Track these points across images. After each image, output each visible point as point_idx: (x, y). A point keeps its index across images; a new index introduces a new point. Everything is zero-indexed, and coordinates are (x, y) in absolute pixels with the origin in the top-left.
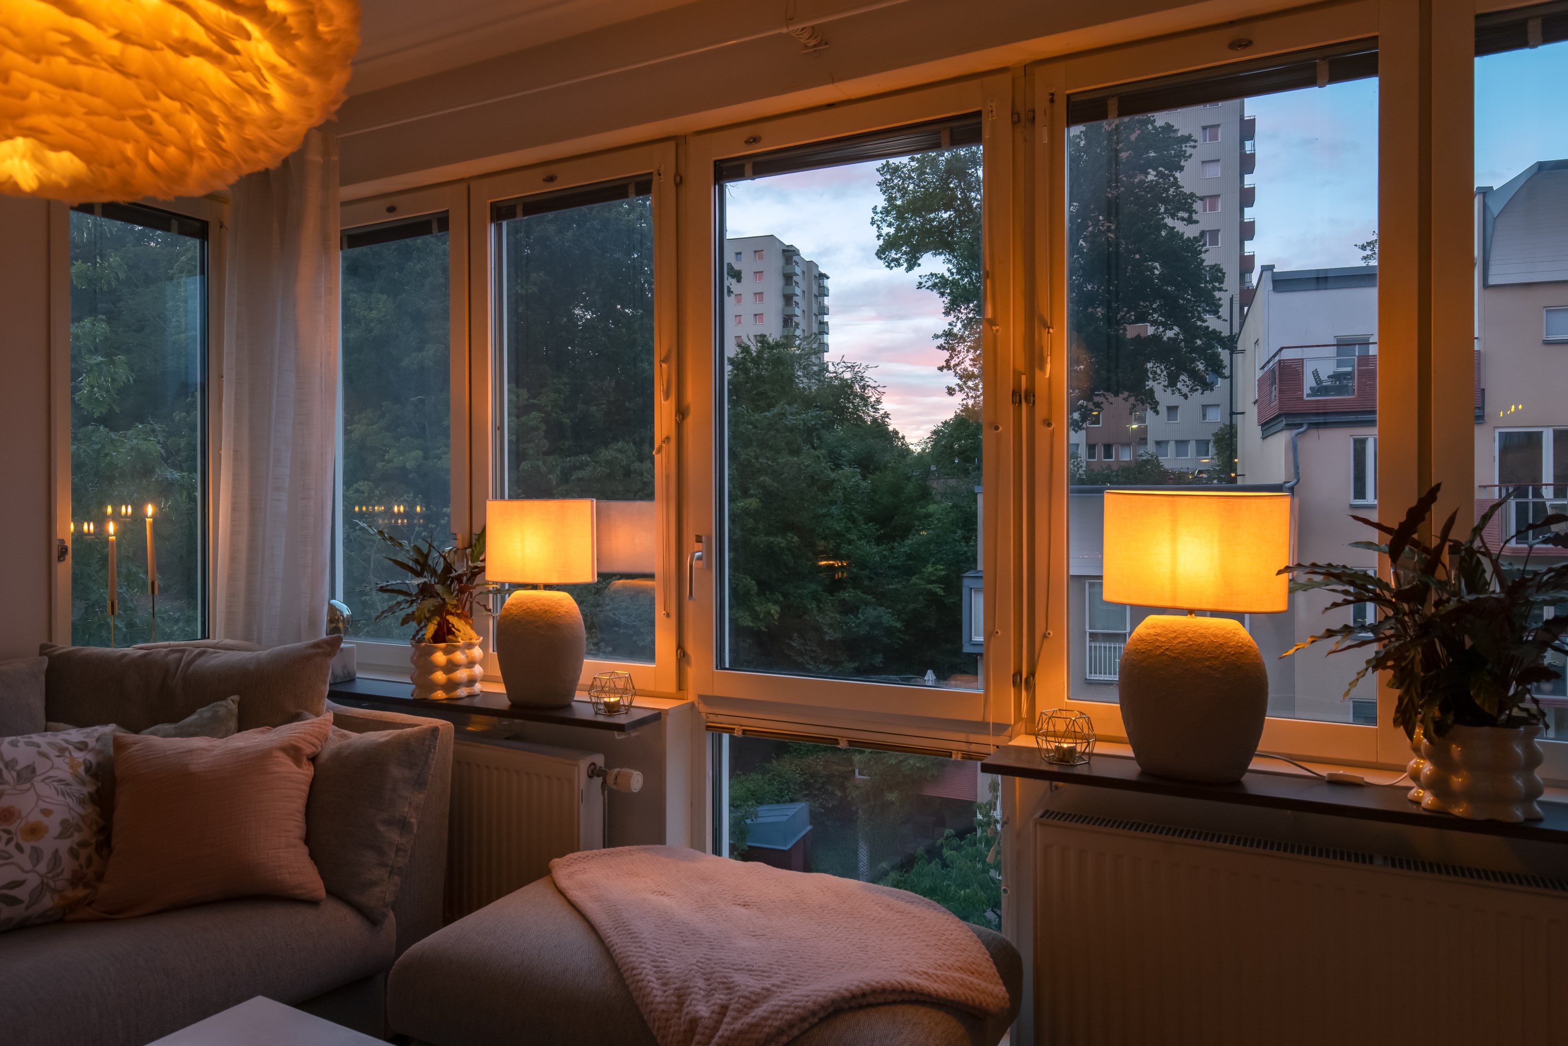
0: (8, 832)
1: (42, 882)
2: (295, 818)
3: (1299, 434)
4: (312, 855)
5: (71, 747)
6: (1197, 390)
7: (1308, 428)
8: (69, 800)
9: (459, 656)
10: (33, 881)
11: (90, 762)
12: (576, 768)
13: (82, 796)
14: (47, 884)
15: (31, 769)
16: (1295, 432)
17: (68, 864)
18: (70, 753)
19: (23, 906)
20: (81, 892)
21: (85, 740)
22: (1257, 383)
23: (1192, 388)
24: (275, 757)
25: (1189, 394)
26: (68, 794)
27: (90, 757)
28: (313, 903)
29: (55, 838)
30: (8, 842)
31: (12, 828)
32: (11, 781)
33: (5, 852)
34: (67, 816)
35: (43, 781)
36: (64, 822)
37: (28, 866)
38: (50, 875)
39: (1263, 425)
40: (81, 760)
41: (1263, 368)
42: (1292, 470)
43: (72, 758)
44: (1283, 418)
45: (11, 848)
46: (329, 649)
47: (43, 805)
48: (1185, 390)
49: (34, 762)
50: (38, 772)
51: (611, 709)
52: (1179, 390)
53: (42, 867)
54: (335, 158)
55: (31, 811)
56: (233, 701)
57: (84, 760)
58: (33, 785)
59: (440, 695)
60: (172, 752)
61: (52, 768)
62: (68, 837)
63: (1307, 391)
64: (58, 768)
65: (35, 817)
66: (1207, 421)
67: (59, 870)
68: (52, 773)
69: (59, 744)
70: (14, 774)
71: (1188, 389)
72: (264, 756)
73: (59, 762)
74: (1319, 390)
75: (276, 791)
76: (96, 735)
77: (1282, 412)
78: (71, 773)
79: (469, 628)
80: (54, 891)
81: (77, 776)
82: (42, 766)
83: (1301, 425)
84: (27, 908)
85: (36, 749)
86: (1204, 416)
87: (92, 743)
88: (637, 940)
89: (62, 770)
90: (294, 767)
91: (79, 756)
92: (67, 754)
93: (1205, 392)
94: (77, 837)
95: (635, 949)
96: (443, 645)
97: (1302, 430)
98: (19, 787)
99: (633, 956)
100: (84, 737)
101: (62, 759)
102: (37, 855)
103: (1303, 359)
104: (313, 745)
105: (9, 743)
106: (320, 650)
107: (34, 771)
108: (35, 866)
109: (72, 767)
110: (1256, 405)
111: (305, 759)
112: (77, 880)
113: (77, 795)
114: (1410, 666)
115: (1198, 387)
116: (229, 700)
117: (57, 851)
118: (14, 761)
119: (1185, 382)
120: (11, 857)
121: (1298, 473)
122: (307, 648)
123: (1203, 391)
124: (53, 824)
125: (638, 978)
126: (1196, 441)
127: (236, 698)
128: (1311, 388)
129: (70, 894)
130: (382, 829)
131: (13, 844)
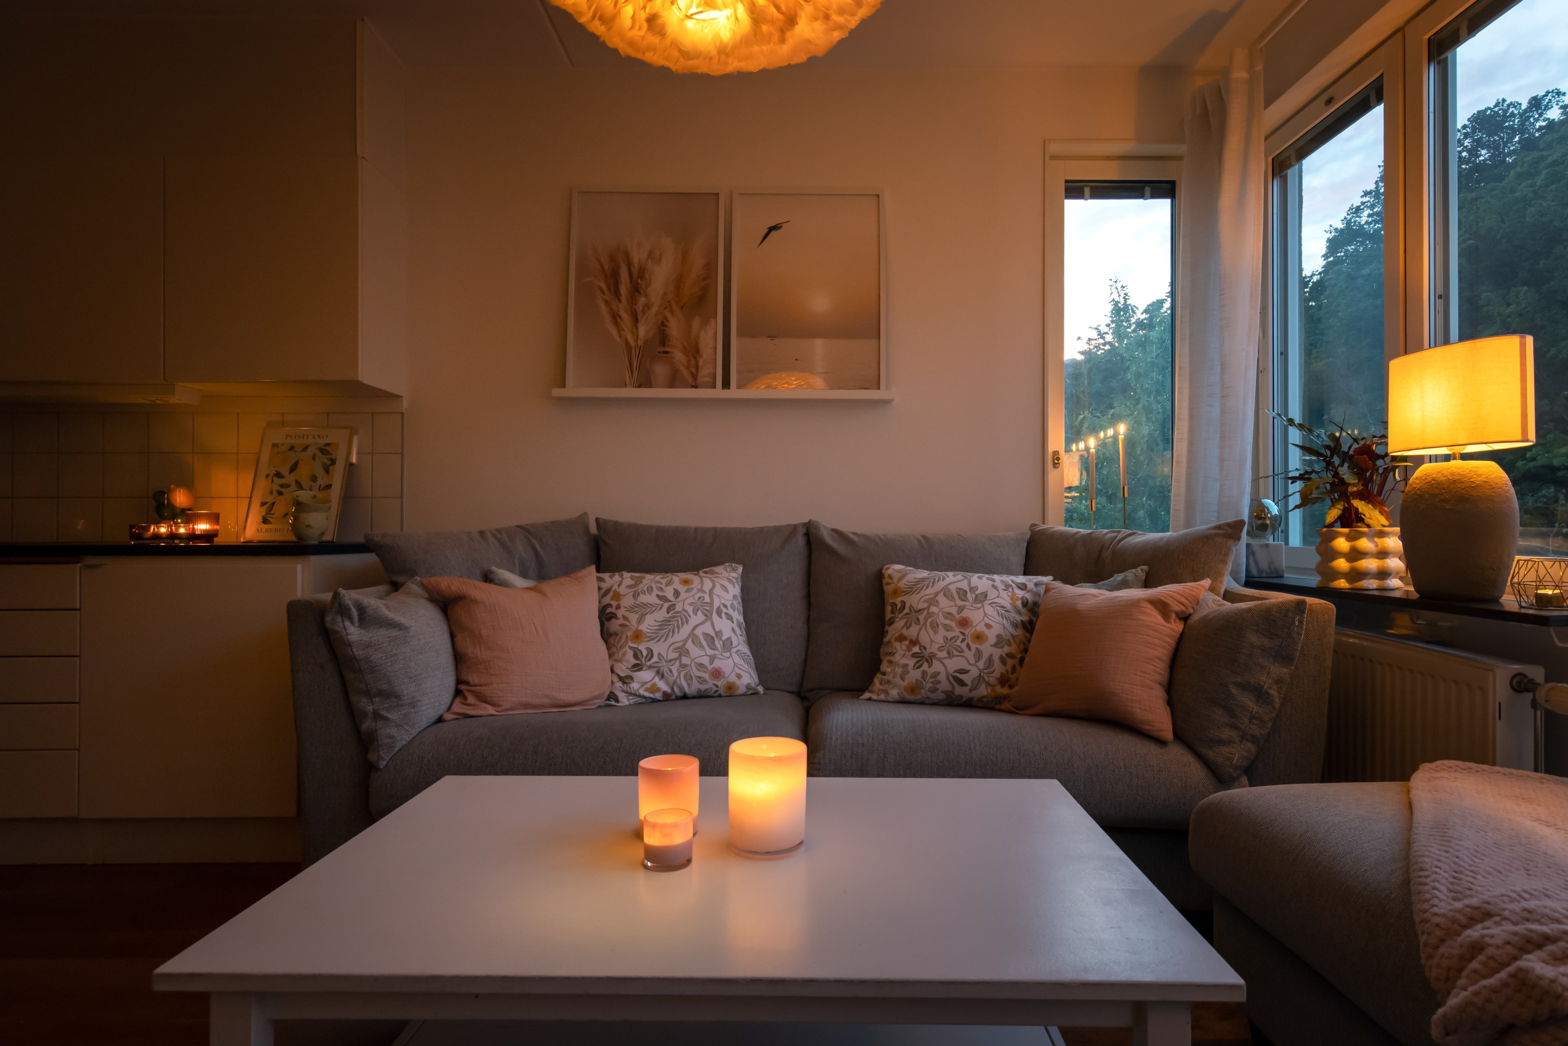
0: (963, 634)
1: (980, 675)
2: (1155, 664)
4: (1170, 703)
5: (1014, 585)
8: (1005, 622)
9: (1364, 544)
10: (974, 673)
11: (1027, 600)
12: (1491, 674)
13: (1016, 621)
14: (983, 678)
15: (985, 595)
17: (998, 668)
18: (1013, 589)
19: (968, 688)
20: (1005, 691)
21: (1025, 582)
24: (1142, 607)
26: (1006, 617)
27: (1028, 596)
28: (1161, 742)
29: (991, 645)
30: (963, 640)
31: (966, 632)
32: (971, 601)
33: (960, 647)
34: (1002, 633)
35: (990, 604)
36: (999, 636)
37: (972, 661)
38: (985, 671)
40: (1020, 596)
43: (1013, 593)
45: (964, 645)
46: (1230, 531)
47: (987, 621)
49: (987, 591)
50: (988, 598)
51: (1543, 601)
53: (981, 664)
54: (1259, 68)
55: (979, 623)
56: (1142, 570)
57: (1022, 598)
58: (983, 606)
59: (1342, 584)
60: (1071, 595)
61: (998, 597)
62: (1000, 647)
64: (1002, 598)
65: (981, 628)
67: (992, 670)
68: (997, 600)
69: (1007, 581)
70: (974, 596)
72: (1135, 604)
73: (1004, 594)
75: (1138, 635)
76: (1035, 581)
78: (1010, 603)
79: (1377, 512)
80: (988, 684)
81: (1015, 607)
82: (992, 594)
84: (970, 691)
85: (992, 583)
87: (1031, 586)
88: (1447, 844)
89: (1005, 600)
90: (1160, 620)
91: (1020, 593)
92: (1010, 589)
94: (1007, 649)
95: (1438, 852)
96: (1346, 530)
98: (974, 605)
99: (1428, 856)
100: (1026, 581)
101: (1007, 592)
102: (978, 654)
104: (1181, 603)
105: (977, 577)
106: (1221, 532)
107: (986, 596)
108: (976, 662)
109: (1012, 599)
111: (1173, 616)
112: (1004, 681)
113: (1012, 620)
116: (1139, 569)
117: (992, 655)
118: (976, 588)
120: (963, 652)
122: (1209, 529)
124: (991, 636)
125: (1424, 880)
127: (1145, 568)
129: (1000, 690)
130: (1234, 691)
131: (965, 643)
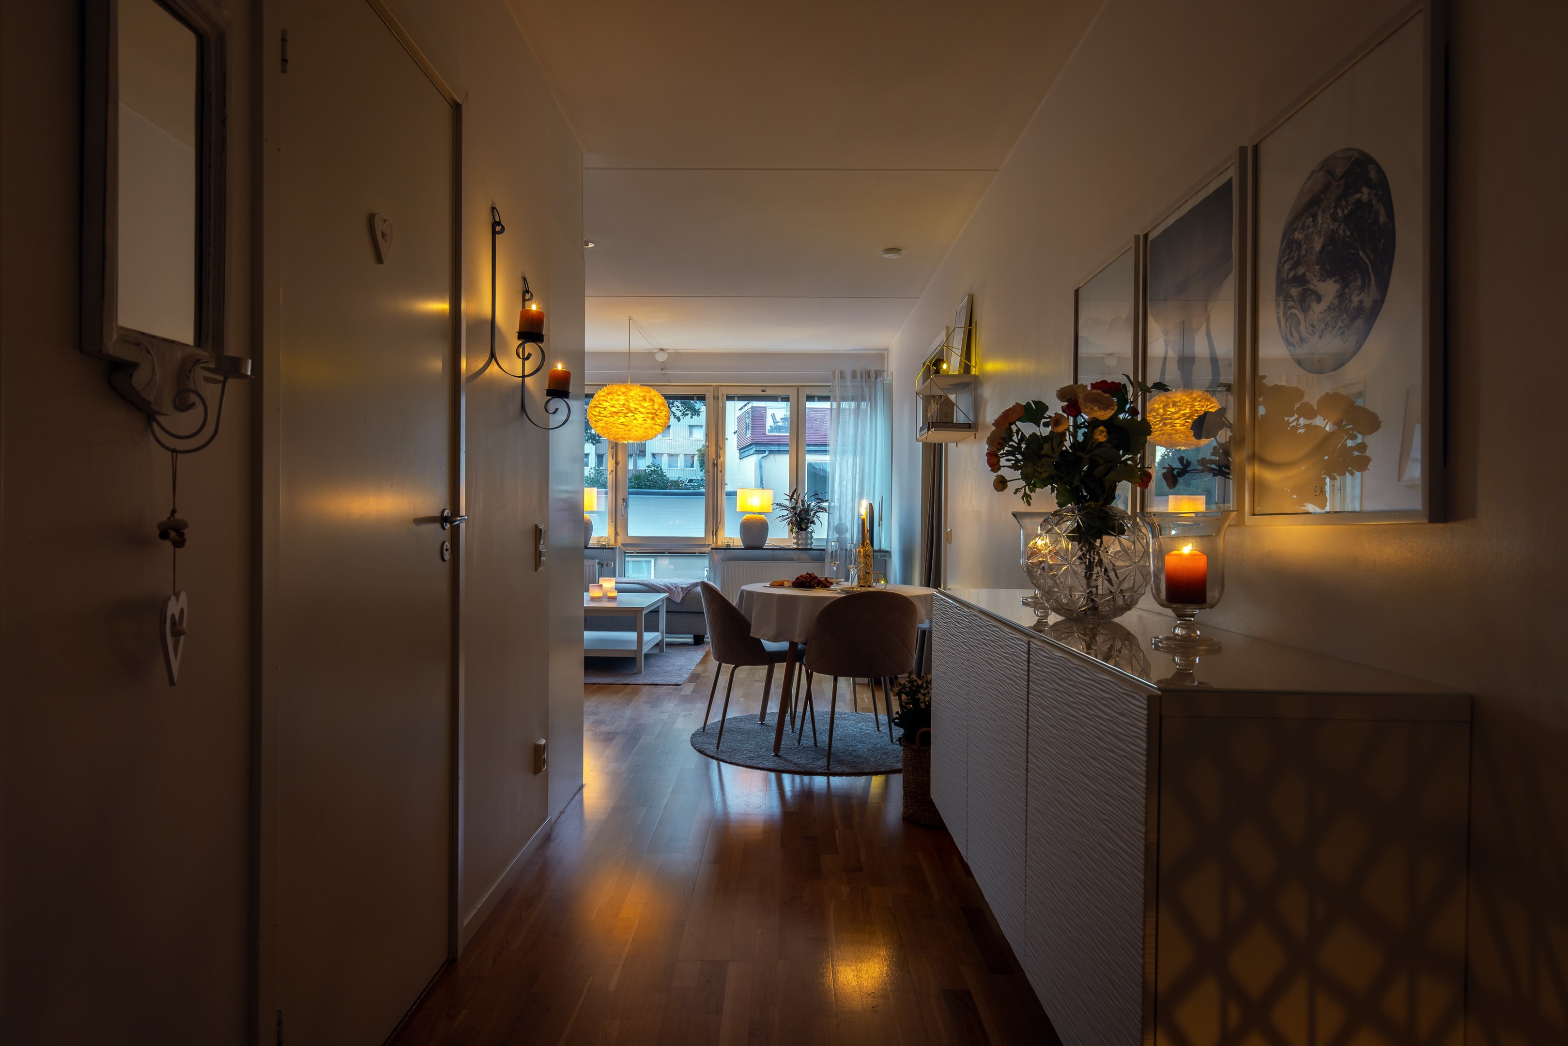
3: (763, 457)
6: (687, 414)
7: (769, 454)
16: (761, 456)
22: (736, 420)
23: (684, 412)
25: (681, 417)
39: (740, 450)
41: (741, 409)
42: (759, 481)
44: (754, 446)
48: (678, 414)
52: (674, 414)
63: (768, 428)
66: (693, 439)
71: (681, 413)
74: (776, 428)
77: (754, 442)
83: (765, 451)
86: (691, 433)
93: (693, 417)
97: (765, 455)
103: (766, 407)
110: (736, 434)
114: (792, 522)
115: (688, 412)
119: (679, 407)
121: (763, 484)
123: (692, 415)
126: (684, 454)
128: (771, 426)
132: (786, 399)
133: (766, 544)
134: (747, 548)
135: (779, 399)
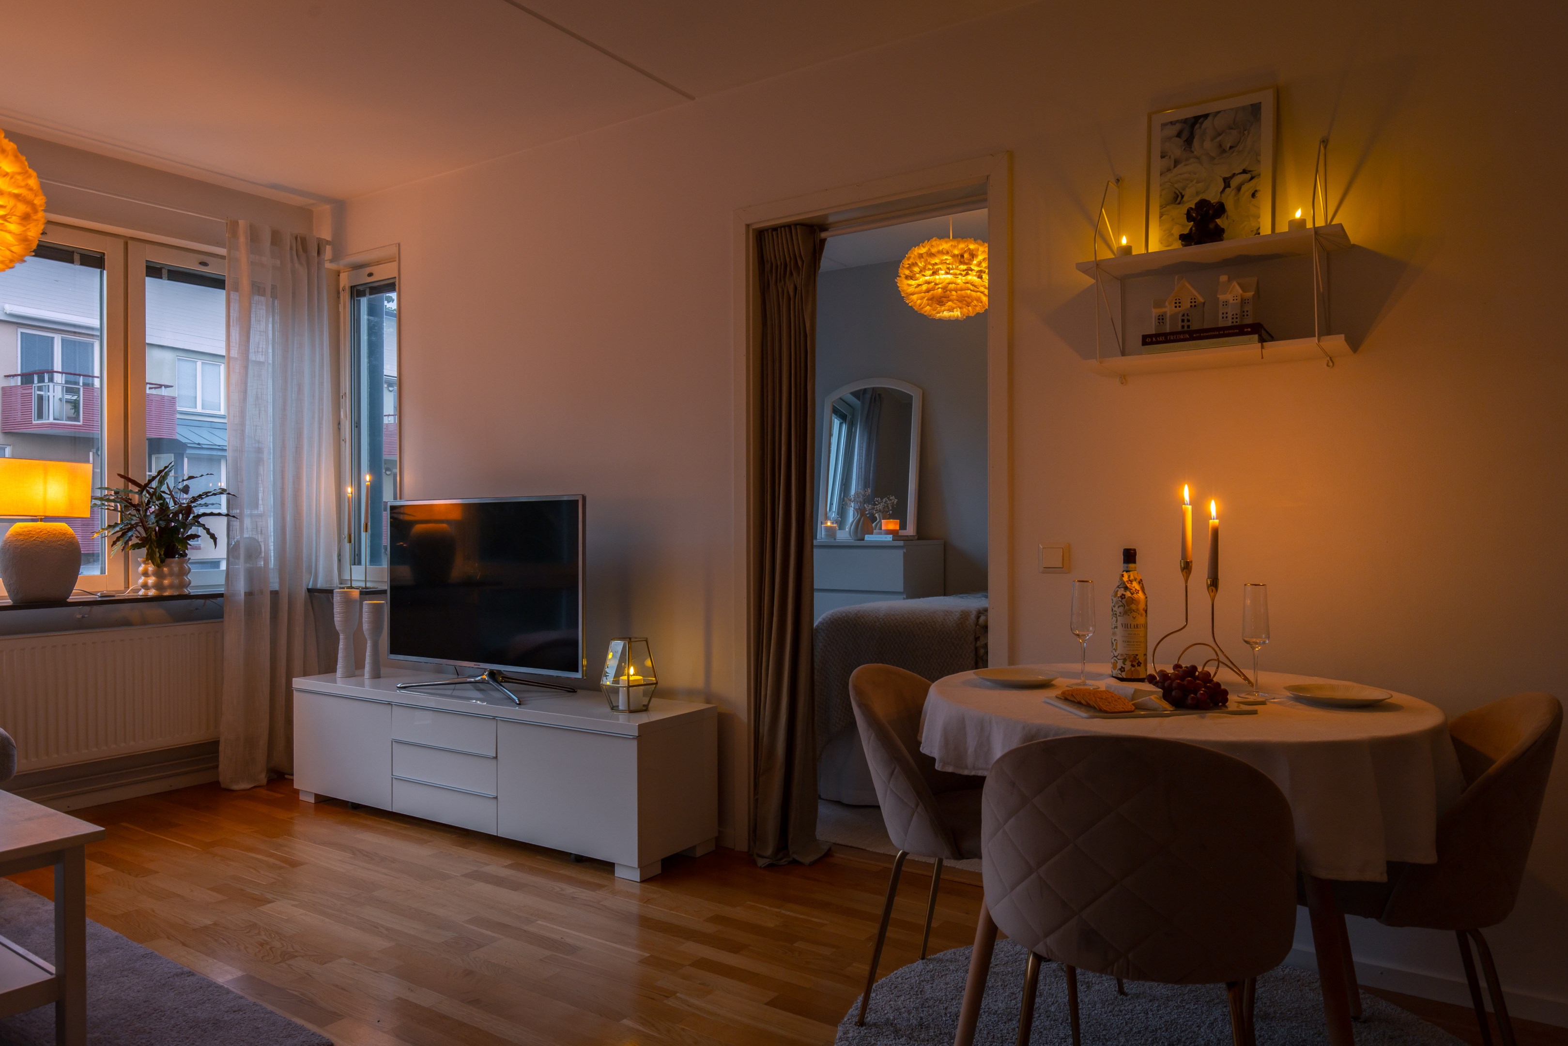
114: (149, 537)
132: (95, 261)
133: (74, 591)
134: (21, 604)
135: (77, 257)
